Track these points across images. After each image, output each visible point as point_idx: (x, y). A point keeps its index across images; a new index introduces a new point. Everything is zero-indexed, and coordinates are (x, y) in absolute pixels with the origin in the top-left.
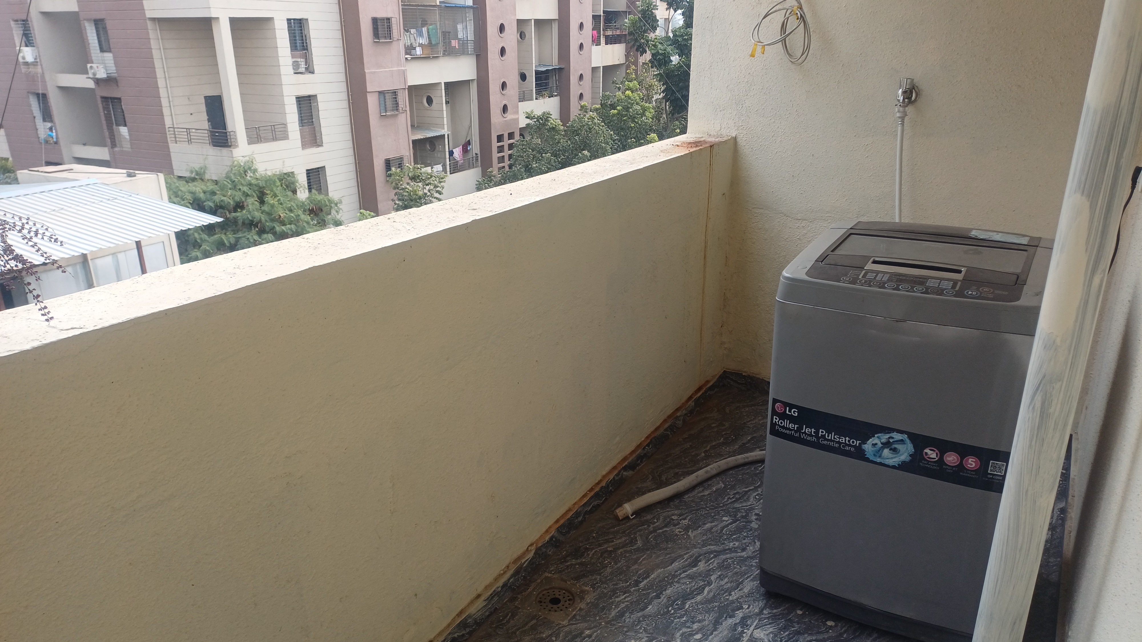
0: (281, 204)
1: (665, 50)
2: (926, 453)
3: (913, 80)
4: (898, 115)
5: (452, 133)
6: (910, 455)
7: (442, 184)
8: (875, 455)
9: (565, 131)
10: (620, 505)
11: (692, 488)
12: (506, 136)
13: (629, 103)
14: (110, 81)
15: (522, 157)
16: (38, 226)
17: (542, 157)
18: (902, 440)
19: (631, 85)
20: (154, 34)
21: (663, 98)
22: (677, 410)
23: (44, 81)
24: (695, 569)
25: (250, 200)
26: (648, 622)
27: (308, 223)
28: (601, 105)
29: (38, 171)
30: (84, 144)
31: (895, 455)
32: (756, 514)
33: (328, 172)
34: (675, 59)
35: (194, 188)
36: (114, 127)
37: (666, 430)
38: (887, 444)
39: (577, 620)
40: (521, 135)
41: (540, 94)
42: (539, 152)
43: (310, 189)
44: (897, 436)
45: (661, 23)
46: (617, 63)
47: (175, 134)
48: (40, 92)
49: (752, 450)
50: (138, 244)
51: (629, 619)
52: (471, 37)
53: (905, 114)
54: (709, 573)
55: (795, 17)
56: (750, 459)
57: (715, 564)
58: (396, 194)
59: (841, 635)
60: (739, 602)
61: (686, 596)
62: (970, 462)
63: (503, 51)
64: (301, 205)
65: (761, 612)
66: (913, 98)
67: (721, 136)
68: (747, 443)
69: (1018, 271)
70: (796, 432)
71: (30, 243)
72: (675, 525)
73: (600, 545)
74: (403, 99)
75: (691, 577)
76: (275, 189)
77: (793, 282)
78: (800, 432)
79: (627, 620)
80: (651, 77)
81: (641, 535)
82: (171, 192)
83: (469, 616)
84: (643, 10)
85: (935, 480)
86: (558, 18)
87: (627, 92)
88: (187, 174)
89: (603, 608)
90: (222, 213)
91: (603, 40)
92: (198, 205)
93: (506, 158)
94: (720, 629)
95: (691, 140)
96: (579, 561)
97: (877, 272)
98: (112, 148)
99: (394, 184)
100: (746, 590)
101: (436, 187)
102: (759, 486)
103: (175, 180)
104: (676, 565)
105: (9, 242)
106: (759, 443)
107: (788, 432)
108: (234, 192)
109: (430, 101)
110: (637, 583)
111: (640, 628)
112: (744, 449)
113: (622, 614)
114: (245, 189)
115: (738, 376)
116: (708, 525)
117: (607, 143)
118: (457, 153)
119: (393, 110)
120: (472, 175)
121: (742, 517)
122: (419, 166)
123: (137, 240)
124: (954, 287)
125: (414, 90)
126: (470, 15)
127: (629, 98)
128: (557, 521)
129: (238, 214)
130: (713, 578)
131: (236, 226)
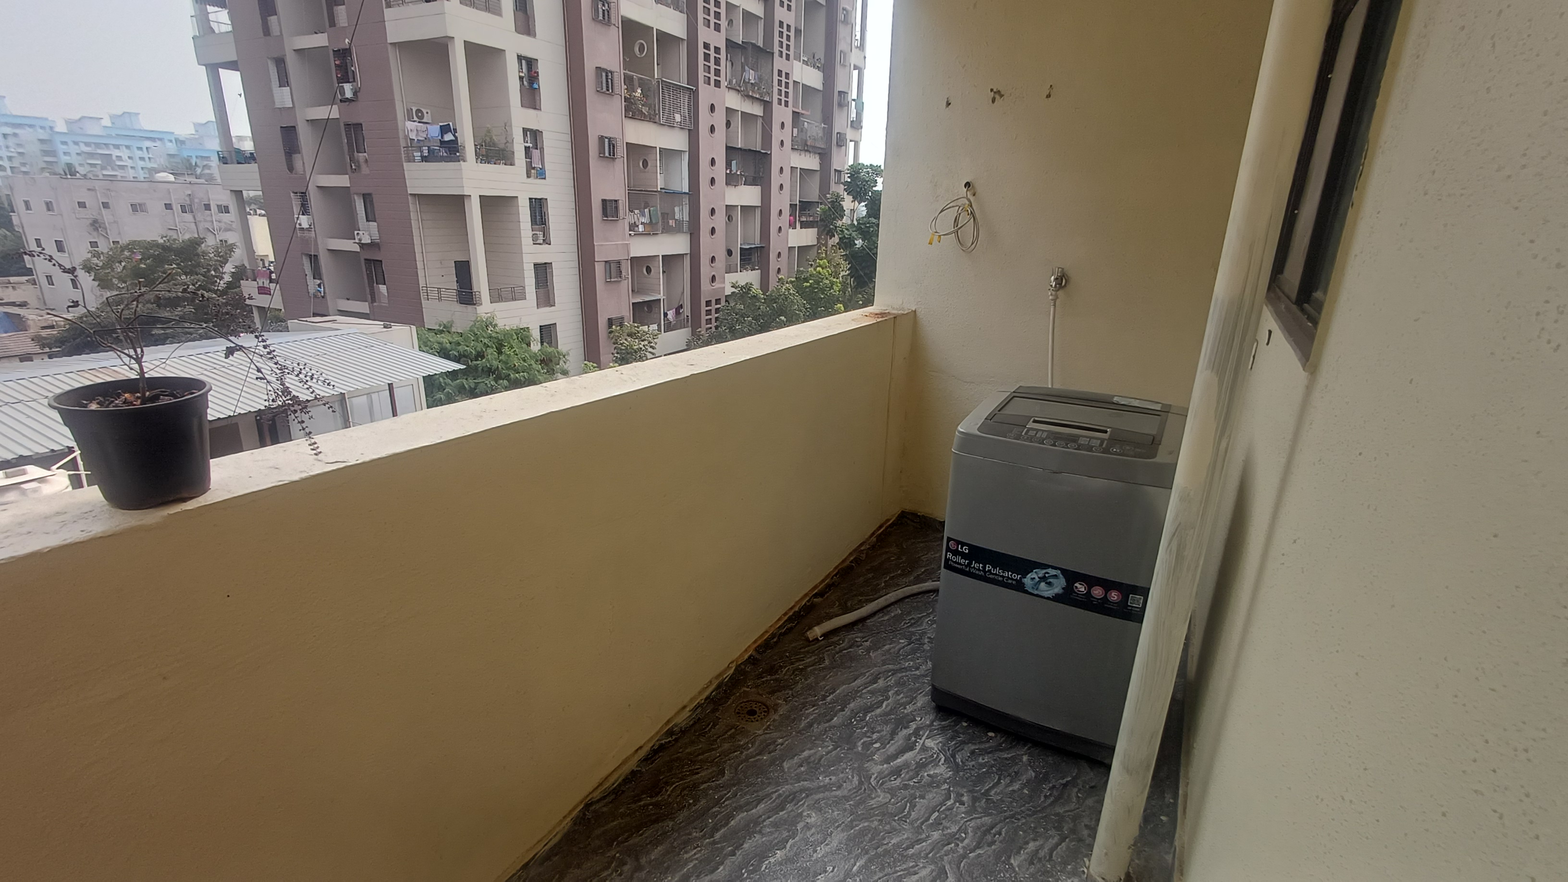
0: (517, 355)
1: (850, 235)
2: (1076, 587)
3: (1063, 269)
4: (1051, 297)
5: (667, 298)
6: (1063, 589)
7: (655, 340)
8: (1033, 588)
9: (765, 299)
10: (810, 628)
11: (874, 614)
12: (713, 302)
13: (820, 278)
14: (373, 245)
15: (727, 320)
16: (313, 372)
17: (745, 320)
18: (1056, 576)
19: (821, 262)
20: (414, 208)
21: (848, 275)
22: (861, 545)
23: (316, 244)
24: (875, 685)
25: (490, 351)
26: (833, 732)
27: (538, 371)
28: (796, 278)
29: (306, 321)
30: (348, 299)
31: (1048, 589)
32: (929, 638)
33: (559, 328)
34: (859, 243)
35: (442, 339)
36: (375, 284)
37: (851, 562)
38: (1043, 579)
39: (771, 729)
40: (726, 301)
41: (743, 267)
42: (742, 316)
43: (542, 343)
44: (1052, 572)
45: (847, 212)
46: (810, 244)
47: (427, 293)
48: (313, 254)
49: (925, 581)
50: (390, 386)
51: (817, 729)
52: (686, 218)
53: (1057, 297)
54: (887, 689)
55: (967, 213)
56: (924, 589)
57: (892, 682)
58: (615, 348)
59: (1000, 745)
60: (912, 715)
61: (868, 709)
62: (1113, 595)
63: (713, 231)
64: (534, 356)
65: (932, 724)
66: (1063, 284)
67: (903, 309)
68: (921, 575)
69: (1154, 432)
70: (966, 566)
71: (306, 386)
72: (858, 647)
73: (792, 664)
74: (626, 269)
75: (872, 693)
76: (512, 341)
77: (967, 436)
78: (970, 567)
79: (815, 730)
80: (839, 256)
81: (828, 655)
82: (422, 342)
83: (676, 725)
84: (832, 202)
85: (1083, 611)
86: (760, 205)
87: (818, 269)
88: (437, 327)
89: (794, 719)
90: (465, 361)
91: (798, 225)
92: (444, 354)
93: (713, 321)
94: (896, 739)
95: (878, 312)
96: (774, 677)
97: (1037, 430)
98: (372, 303)
99: (614, 340)
100: (919, 704)
101: (650, 342)
102: (931, 613)
103: (426, 332)
104: (859, 682)
105: (287, 385)
106: (931, 574)
107: (959, 566)
108: (476, 344)
109: (649, 270)
110: (824, 698)
111: (827, 737)
112: (918, 580)
113: (810, 725)
114: (486, 341)
115: (914, 515)
116: (887, 647)
117: (801, 311)
118: (671, 314)
119: (617, 277)
120: (681, 335)
121: (916, 640)
122: (636, 325)
123: (390, 382)
124: (1101, 444)
125: (636, 261)
126: (686, 200)
127: (820, 273)
128: (755, 642)
129: (478, 362)
130: (890, 693)
131: (477, 372)
